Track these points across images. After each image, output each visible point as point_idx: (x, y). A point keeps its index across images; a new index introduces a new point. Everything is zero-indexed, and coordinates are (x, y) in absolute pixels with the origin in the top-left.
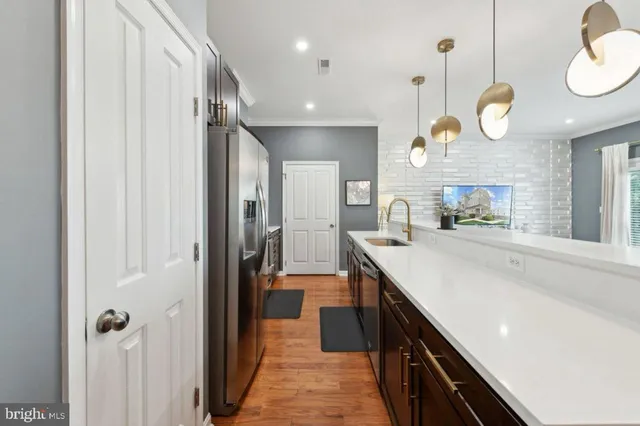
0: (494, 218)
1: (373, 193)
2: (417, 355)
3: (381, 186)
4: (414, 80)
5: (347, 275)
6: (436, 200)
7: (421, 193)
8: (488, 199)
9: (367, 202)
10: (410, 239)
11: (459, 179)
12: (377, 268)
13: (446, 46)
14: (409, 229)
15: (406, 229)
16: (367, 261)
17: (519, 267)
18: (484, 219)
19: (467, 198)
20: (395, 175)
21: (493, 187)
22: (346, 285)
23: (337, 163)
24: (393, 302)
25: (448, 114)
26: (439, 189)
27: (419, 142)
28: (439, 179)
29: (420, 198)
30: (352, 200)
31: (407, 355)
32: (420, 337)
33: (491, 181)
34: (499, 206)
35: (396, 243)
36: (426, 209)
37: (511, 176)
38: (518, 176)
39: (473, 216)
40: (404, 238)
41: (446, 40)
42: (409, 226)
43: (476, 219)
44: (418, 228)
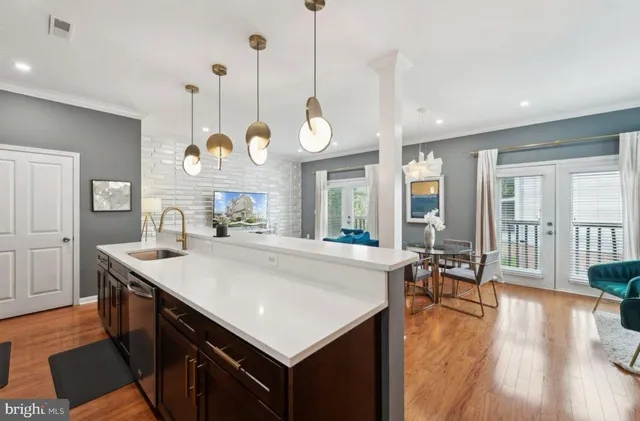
0: (255, 220)
1: (135, 196)
2: (204, 355)
3: (145, 188)
4: (188, 87)
5: (96, 300)
6: (207, 204)
7: (192, 198)
8: (251, 205)
9: (127, 207)
10: (184, 248)
11: (227, 186)
12: (153, 285)
13: (220, 70)
14: (184, 238)
15: (181, 238)
16: (136, 280)
17: (275, 263)
18: (248, 221)
19: (234, 203)
20: (163, 177)
21: (254, 194)
22: (95, 314)
23: (77, 156)
24: (176, 317)
25: (223, 132)
26: (211, 194)
27: (193, 150)
28: (210, 185)
29: (191, 202)
30: (101, 203)
31: (194, 361)
32: (207, 340)
33: (254, 189)
34: (260, 211)
35: (167, 254)
36: (197, 213)
37: (266, 185)
38: (271, 186)
39: (239, 219)
40: (177, 247)
41: (220, 66)
42: (184, 235)
43: (242, 222)
44: (192, 236)
